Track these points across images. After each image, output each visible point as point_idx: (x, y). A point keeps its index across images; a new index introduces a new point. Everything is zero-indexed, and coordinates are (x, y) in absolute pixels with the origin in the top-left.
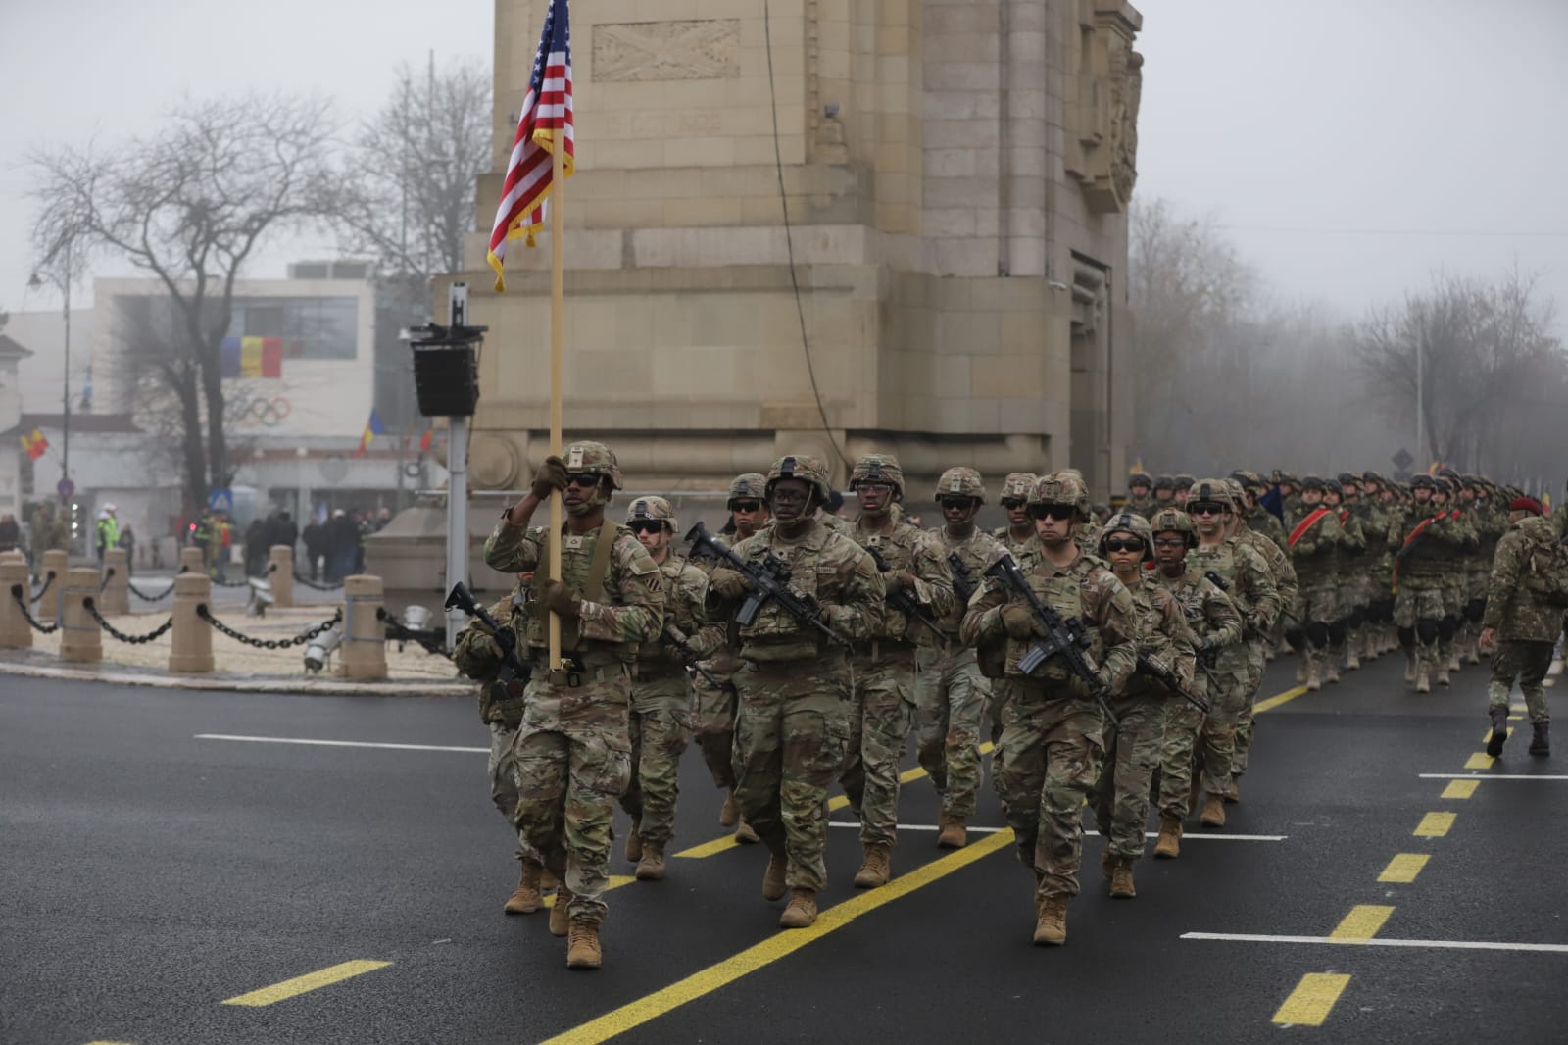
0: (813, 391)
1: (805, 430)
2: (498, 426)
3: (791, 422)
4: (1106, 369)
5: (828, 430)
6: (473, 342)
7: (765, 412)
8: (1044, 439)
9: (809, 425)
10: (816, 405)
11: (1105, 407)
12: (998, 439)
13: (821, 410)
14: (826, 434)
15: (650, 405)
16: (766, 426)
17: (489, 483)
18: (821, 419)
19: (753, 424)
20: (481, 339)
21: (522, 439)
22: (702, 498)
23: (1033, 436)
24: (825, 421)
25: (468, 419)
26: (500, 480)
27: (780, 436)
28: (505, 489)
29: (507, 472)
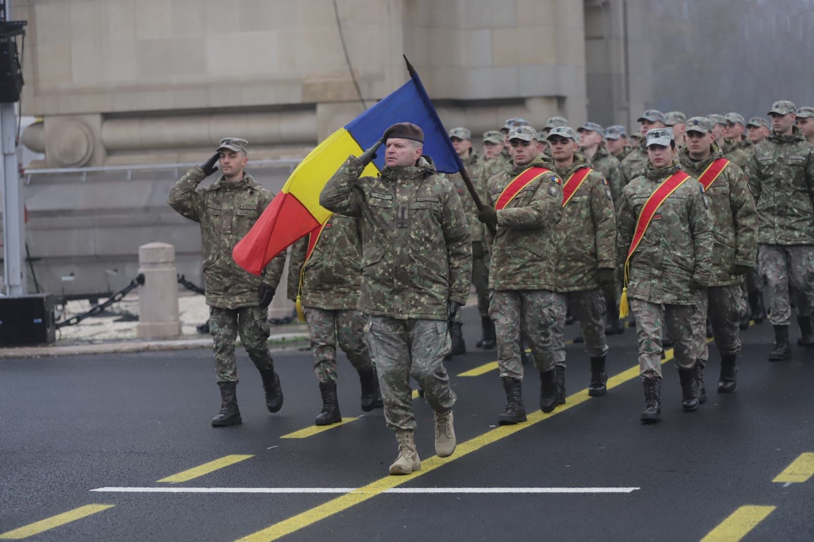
0: (347, 67)
1: (342, 102)
2: (74, 110)
3: (330, 96)
4: (622, 35)
5: (362, 101)
6: (15, 35)
7: (306, 88)
8: (560, 100)
9: (345, 97)
10: (351, 79)
11: (622, 70)
12: (518, 102)
13: (356, 84)
14: (361, 104)
15: (205, 87)
16: (308, 100)
17: (66, 161)
18: (356, 92)
19: (296, 98)
20: (23, 33)
21: (96, 121)
22: (255, 167)
23: (549, 98)
24: (359, 92)
25: (16, 105)
26: (78, 159)
27: (320, 108)
28: (83, 166)
29: (83, 150)
